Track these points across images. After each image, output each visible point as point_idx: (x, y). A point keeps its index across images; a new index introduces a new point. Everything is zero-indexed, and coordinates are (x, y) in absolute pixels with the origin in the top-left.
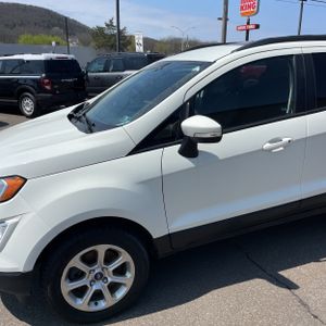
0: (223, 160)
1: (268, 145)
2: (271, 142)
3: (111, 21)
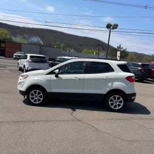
3: (120, 46)
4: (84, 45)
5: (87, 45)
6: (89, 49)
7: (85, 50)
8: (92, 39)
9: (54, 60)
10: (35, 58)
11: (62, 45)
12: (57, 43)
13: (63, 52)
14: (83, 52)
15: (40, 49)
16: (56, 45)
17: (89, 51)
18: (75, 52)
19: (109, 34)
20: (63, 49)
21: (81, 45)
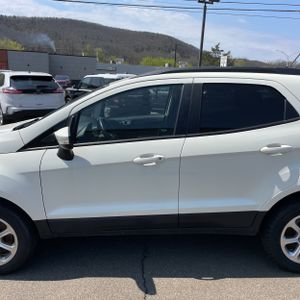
0: (94, 166)
1: (138, 159)
2: (141, 157)
3: (217, 46)
4: (142, 50)
5: (148, 49)
6: (154, 57)
7: (145, 59)
8: (158, 35)
9: (76, 83)
10: (30, 82)
11: (98, 51)
12: (88, 46)
13: (100, 65)
14: (142, 63)
15: (50, 62)
16: (85, 51)
17: (155, 60)
18: (127, 65)
19: (202, 15)
20: (101, 60)
21: (137, 51)
